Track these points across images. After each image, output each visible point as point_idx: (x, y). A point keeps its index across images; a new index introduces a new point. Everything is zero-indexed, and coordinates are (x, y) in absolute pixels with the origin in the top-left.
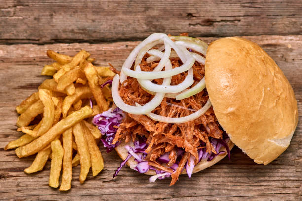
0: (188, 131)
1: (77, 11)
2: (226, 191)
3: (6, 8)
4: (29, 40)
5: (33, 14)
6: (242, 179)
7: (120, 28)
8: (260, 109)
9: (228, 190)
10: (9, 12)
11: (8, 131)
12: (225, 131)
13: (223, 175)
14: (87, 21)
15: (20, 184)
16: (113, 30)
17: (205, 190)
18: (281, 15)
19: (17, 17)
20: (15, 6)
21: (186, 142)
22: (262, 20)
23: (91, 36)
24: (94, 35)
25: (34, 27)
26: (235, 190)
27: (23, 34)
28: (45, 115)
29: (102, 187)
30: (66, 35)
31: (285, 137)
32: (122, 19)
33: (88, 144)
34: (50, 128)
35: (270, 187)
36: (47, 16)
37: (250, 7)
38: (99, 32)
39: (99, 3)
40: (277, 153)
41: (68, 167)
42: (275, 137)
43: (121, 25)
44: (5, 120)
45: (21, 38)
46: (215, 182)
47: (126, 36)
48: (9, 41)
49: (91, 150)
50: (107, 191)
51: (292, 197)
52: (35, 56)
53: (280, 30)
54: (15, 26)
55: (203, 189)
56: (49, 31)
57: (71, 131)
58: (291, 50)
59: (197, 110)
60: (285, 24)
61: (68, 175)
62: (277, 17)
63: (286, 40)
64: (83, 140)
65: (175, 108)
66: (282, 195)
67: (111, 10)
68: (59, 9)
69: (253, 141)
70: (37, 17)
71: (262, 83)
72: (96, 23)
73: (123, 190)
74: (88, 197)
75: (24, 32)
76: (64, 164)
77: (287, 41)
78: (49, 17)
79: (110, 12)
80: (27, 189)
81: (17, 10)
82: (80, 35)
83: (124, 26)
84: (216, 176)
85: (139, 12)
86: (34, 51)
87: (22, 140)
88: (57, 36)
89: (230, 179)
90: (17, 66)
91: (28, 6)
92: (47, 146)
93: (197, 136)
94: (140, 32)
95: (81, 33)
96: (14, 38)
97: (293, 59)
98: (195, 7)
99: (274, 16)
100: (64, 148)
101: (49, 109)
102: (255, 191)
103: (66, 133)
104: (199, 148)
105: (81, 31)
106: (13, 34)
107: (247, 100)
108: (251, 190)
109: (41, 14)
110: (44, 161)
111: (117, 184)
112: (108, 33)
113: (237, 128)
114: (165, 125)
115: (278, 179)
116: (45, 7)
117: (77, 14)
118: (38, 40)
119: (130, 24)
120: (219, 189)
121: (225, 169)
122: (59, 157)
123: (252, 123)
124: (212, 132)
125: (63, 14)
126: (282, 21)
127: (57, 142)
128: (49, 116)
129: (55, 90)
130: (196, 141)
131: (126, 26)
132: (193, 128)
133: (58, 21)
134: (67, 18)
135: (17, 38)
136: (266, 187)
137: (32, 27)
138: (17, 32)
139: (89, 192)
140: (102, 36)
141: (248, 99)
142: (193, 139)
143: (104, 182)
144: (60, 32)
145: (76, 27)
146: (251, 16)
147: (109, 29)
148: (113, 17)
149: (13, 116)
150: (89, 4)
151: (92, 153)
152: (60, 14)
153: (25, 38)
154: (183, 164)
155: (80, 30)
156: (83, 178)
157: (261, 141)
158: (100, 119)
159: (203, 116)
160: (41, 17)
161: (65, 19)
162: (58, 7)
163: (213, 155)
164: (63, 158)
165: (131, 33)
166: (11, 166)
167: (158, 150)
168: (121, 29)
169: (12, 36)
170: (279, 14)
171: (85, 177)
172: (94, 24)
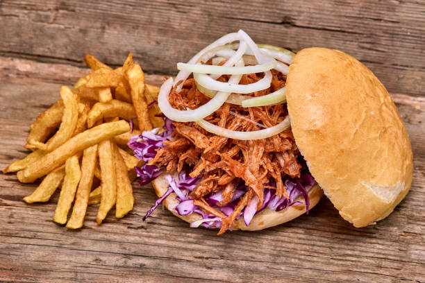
0: (253, 157)
1: (138, 26)
2: (297, 260)
3: (45, 11)
4: (69, 60)
5: (78, 25)
6: (321, 249)
8: (355, 133)
9: (300, 259)
10: (47, 17)
11: (14, 153)
12: (303, 157)
13: (296, 241)
14: (149, 43)
15: (15, 216)
17: (268, 256)
18: (412, 67)
19: (57, 26)
20: (57, 9)
21: (248, 172)
22: (385, 70)
23: (152, 65)
24: (157, 63)
25: (78, 42)
26: (309, 261)
27: (62, 50)
28: (64, 120)
29: (125, 234)
30: (119, 58)
31: (387, 185)
32: (196, 45)
33: (116, 173)
34: (68, 140)
35: (359, 264)
36: (97, 28)
37: (370, 49)
38: (163, 60)
39: (169, 18)
40: (373, 208)
41: (83, 197)
42: (373, 181)
44: (13, 139)
45: (58, 56)
46: (283, 247)
48: (42, 59)
49: (120, 180)
50: (132, 239)
51: (388, 280)
52: (71, 76)
53: (408, 88)
54: (52, 37)
55: (265, 254)
56: (97, 50)
57: (96, 149)
58: (419, 112)
59: (269, 127)
60: (416, 80)
61: (81, 209)
62: (406, 68)
63: (414, 100)
64: (110, 163)
65: (239, 121)
66: (375, 275)
67: (183, 31)
68: (115, 20)
69: (341, 178)
70: (84, 28)
71: (363, 102)
72: (161, 47)
73: (153, 241)
74: (103, 242)
75: (64, 48)
76: (78, 192)
77: (415, 102)
78: (100, 30)
79: (182, 33)
80: (22, 222)
81: (59, 15)
84: (286, 240)
86: (72, 71)
87: (28, 160)
89: (304, 246)
90: (45, 84)
91: (73, 11)
92: (61, 165)
93: (265, 167)
96: (49, 54)
97: (420, 122)
98: (297, 39)
99: (402, 66)
100: (83, 170)
101: (70, 110)
102: (337, 265)
103: (89, 150)
104: (267, 187)
105: (140, 56)
106: (49, 49)
107: (338, 116)
108: (332, 264)
109: (90, 25)
110: (52, 187)
111: (148, 232)
113: (320, 154)
114: (223, 139)
115: (372, 255)
116: (96, 15)
117: (137, 31)
118: (80, 62)
120: (288, 257)
121: (301, 234)
122: (72, 182)
123: (342, 151)
124: (287, 165)
125: (118, 27)
126: (412, 74)
127: (75, 160)
128: (69, 121)
129: (84, 96)
130: (262, 174)
132: (261, 154)
133: (111, 37)
134: (123, 35)
135: (53, 55)
136: (354, 263)
137: (75, 42)
138: (55, 46)
139: (106, 237)
140: (166, 67)
141: (341, 117)
142: (259, 170)
143: (129, 228)
144: (111, 54)
145: (133, 48)
146: (371, 62)
148: (184, 41)
150: (155, 18)
151: (120, 185)
152: (115, 28)
153: (63, 56)
154: (241, 207)
155: (138, 53)
156: (101, 215)
157: (351, 181)
158: (139, 140)
159: (276, 136)
160: (88, 29)
161: (120, 36)
162: (114, 17)
163: (285, 204)
164: (78, 184)
166: (7, 192)
167: (209, 182)
169: (47, 52)
170: (409, 64)
171: (105, 214)
172: (158, 47)
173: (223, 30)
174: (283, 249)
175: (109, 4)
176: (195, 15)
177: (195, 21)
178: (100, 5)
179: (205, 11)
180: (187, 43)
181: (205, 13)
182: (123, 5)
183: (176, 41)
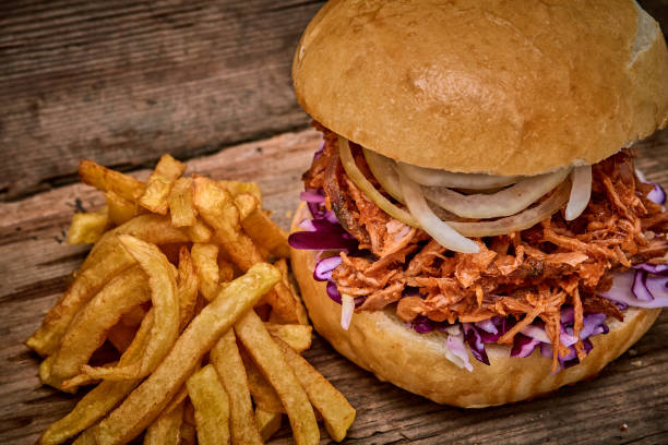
1: (103, 82)
7: (224, 110)
14: (134, 107)
16: (207, 120)
24: (159, 143)
28: (157, 299)
32: (227, 82)
34: (176, 340)
36: (22, 112)
38: (170, 133)
39: (162, 46)
43: (227, 102)
47: (244, 130)
56: (33, 156)
57: (234, 338)
67: (195, 63)
68: (54, 85)
72: (159, 108)
76: (235, 435)
78: (28, 115)
79: (194, 67)
82: (120, 152)
83: (237, 102)
85: (270, 52)
86: (8, 212)
88: (55, 168)
94: (279, 111)
95: (122, 146)
100: (228, 387)
103: (220, 345)
105: (122, 139)
109: (5, 110)
112: (194, 131)
116: (12, 86)
117: (103, 92)
118: (5, 190)
119: (250, 92)
122: (218, 419)
125: (65, 97)
131: (241, 100)
133: (55, 120)
134: (78, 108)
144: (62, 154)
145: (105, 129)
147: (197, 118)
148: (201, 81)
149: (22, 369)
150: (135, 55)
152: (58, 99)
155: (116, 135)
160: (4, 119)
161: (71, 112)
162: (48, 79)
164: (230, 420)
165: (255, 121)
168: (227, 112)
172: (153, 111)
173: (272, 35)
174: (660, 401)
175: (33, 55)
176: (212, 25)
177: (213, 37)
178: (16, 63)
179: (228, 10)
180: (209, 83)
181: (228, 15)
182: (63, 50)
183: (186, 88)
